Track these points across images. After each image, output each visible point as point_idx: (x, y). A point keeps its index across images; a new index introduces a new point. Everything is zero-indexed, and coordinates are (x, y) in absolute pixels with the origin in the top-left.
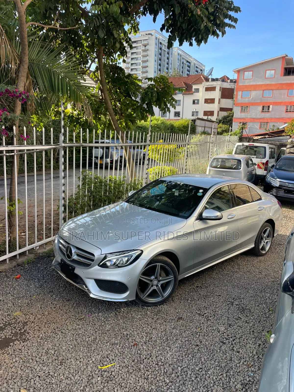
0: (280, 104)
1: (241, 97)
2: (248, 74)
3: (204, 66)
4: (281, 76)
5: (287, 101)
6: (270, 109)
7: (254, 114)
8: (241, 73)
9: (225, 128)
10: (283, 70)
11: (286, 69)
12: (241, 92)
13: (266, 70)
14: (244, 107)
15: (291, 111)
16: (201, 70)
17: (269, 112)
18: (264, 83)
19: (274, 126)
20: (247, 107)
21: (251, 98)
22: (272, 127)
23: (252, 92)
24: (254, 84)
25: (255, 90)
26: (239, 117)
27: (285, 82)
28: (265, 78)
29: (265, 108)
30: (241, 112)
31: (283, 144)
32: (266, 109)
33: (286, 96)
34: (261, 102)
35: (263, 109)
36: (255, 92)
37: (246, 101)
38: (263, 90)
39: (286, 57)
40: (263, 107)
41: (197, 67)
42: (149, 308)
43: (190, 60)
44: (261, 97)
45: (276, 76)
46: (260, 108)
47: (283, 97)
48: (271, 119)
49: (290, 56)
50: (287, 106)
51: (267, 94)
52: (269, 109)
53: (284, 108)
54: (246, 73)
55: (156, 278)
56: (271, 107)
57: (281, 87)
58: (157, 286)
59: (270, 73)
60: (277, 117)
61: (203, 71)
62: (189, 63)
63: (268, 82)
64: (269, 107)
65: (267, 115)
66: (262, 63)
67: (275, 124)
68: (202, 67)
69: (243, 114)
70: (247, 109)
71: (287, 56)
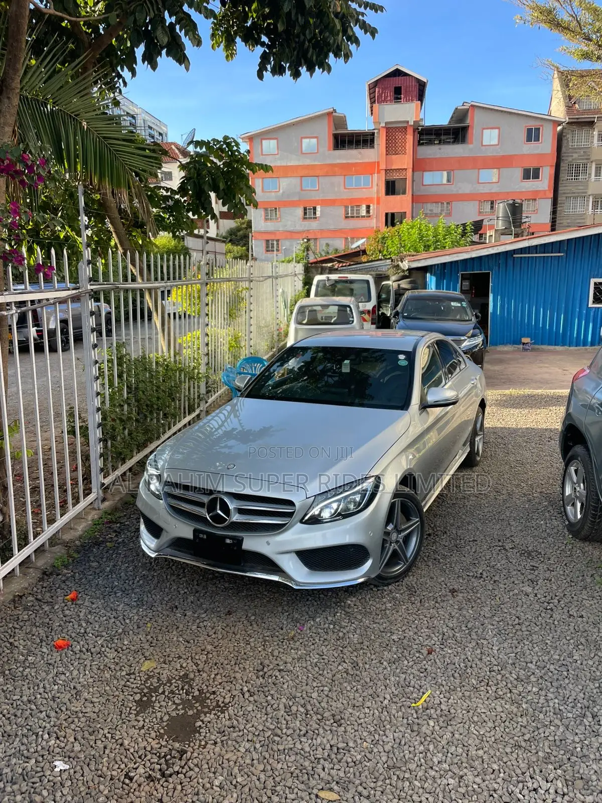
0: (332, 203)
1: (263, 191)
2: (269, 145)
3: (166, 126)
4: (329, 150)
5: (345, 197)
6: (318, 214)
7: (289, 223)
8: (256, 142)
9: (240, 253)
10: (332, 138)
11: (336, 137)
12: (261, 180)
13: (302, 138)
14: (272, 210)
15: (353, 217)
16: (160, 134)
17: (316, 218)
18: (301, 163)
19: (328, 245)
20: (276, 209)
21: (281, 191)
22: (324, 248)
23: (281, 180)
24: (284, 164)
25: (286, 176)
26: (262, 230)
27: (338, 161)
28: (302, 153)
29: (309, 212)
30: (266, 219)
31: (381, 275)
32: (310, 214)
33: (342, 188)
34: (299, 201)
35: (305, 213)
36: (286, 179)
37: (272, 197)
38: (302, 177)
39: (334, 114)
40: (305, 209)
41: (150, 128)
42: (390, 587)
43: (134, 111)
44: (298, 189)
45: (321, 150)
46: (300, 211)
47: (336, 189)
48: (322, 231)
49: (340, 111)
50: (346, 207)
51: (308, 183)
52: (315, 213)
53: (341, 211)
54: (265, 143)
55: (396, 527)
56: (318, 209)
57: (332, 170)
58: (397, 542)
59: (308, 144)
60: (332, 227)
61: (164, 136)
62: (133, 117)
63: (308, 162)
64: (315, 209)
65: (313, 225)
66: (293, 124)
67: (330, 242)
68: (161, 129)
69: (269, 223)
70: (276, 214)
71: (335, 111)
